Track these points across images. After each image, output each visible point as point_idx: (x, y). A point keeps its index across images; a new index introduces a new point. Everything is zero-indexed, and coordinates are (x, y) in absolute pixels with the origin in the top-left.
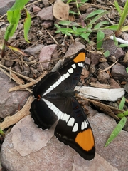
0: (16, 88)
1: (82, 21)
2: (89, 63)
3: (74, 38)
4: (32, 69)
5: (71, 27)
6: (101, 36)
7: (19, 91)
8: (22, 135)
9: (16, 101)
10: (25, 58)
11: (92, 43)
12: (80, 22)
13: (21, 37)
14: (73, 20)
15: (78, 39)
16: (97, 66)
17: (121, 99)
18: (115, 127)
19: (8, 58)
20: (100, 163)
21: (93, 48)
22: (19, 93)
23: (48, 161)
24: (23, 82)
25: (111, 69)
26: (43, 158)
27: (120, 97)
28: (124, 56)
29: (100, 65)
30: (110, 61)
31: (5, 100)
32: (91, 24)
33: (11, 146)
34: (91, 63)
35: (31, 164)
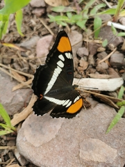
0: (19, 86)
1: (77, 4)
2: (87, 54)
3: (70, 26)
4: (31, 64)
5: (65, 14)
6: (98, 23)
7: (22, 88)
8: (32, 130)
9: (21, 99)
10: (23, 54)
11: (89, 32)
12: (74, 5)
13: (14, 29)
14: (66, 4)
15: (73, 28)
16: (95, 56)
17: (120, 88)
18: (114, 116)
19: (6, 56)
20: (103, 146)
21: (91, 37)
22: (22, 91)
23: (58, 149)
24: (24, 79)
25: (110, 58)
26: (54, 147)
27: (119, 86)
28: (122, 43)
29: (98, 55)
30: (108, 50)
31: (11, 99)
32: (86, 8)
33: (24, 139)
34: (89, 53)
35: (45, 152)
